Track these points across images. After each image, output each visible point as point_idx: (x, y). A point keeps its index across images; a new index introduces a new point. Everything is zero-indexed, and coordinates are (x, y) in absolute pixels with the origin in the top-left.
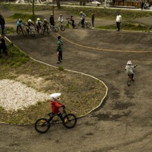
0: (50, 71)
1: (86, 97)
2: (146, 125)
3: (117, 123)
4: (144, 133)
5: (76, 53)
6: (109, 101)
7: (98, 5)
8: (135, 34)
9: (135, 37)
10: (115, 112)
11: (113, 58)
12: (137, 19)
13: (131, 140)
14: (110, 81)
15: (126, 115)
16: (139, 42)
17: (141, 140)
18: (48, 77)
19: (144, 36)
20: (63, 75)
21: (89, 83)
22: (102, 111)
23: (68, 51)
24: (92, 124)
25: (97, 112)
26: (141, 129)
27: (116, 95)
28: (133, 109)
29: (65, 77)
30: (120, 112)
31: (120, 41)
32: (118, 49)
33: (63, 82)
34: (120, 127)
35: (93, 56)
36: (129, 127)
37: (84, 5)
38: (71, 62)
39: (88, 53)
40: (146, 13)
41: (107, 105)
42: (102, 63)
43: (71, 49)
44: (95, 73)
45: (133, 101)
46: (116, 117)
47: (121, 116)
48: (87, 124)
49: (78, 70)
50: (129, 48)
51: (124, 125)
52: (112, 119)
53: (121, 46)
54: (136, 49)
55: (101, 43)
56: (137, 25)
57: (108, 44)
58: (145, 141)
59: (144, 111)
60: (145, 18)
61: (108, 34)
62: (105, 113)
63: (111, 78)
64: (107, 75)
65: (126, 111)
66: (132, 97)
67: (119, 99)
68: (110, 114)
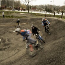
2: (16, 50)
3: (5, 51)
4: (15, 52)
6: (1, 44)
8: (10, 19)
10: (4, 47)
11: (2, 28)
12: (11, 14)
13: (11, 56)
15: (8, 48)
16: (11, 22)
17: (14, 55)
19: (13, 20)
26: (14, 51)
27: (4, 41)
28: (11, 45)
30: (6, 47)
31: (5, 22)
32: (4, 25)
34: (6, 52)
36: (10, 52)
40: (14, 12)
45: (11, 42)
46: (5, 49)
47: (7, 48)
50: (8, 24)
51: (8, 51)
52: (3, 50)
53: (5, 23)
54: (11, 24)
56: (11, 16)
58: (16, 55)
59: (15, 45)
60: (13, 14)
65: (8, 46)
66: (10, 41)
67: (5, 43)
68: (2, 48)
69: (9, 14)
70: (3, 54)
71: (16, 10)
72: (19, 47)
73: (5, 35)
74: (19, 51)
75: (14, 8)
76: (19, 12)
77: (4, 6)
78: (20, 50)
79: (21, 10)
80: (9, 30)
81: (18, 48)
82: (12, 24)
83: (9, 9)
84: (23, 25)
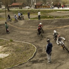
0: (6, 43)
1: (26, 53)
2: (56, 63)
3: (42, 64)
4: (56, 66)
5: (19, 32)
6: (37, 54)
7: (29, 8)
8: (48, 20)
9: (48, 22)
10: (41, 59)
12: (48, 14)
14: (37, 44)
15: (46, 59)
18: (5, 45)
19: (52, 21)
20: (13, 44)
21: (27, 46)
22: (34, 59)
23: (15, 32)
24: (30, 66)
25: (32, 60)
26: (54, 65)
27: (41, 51)
29: (14, 44)
30: (44, 58)
33: (13, 47)
35: (28, 33)
37: (22, 9)
38: (16, 37)
39: (25, 32)
41: (36, 55)
42: (33, 36)
43: (16, 30)
44: (29, 41)
46: (41, 61)
47: (44, 60)
48: (27, 66)
49: (20, 40)
51: (46, 64)
52: (39, 62)
54: (49, 28)
55: (31, 26)
56: (48, 16)
57: (35, 27)
59: (55, 56)
60: (52, 13)
61: (34, 22)
62: (36, 60)
63: (38, 43)
64: (35, 41)
67: (42, 53)
68: (38, 60)
69: (46, 14)
70: (40, 67)
71: (55, 8)
72: (61, 59)
73: (42, 42)
74: (60, 65)
75: (53, 5)
76: (59, 10)
77: (39, 3)
78: (62, 64)
79: (63, 7)
80: (47, 35)
81: (59, 61)
82: (51, 27)
83: (46, 7)
84: (65, 28)
